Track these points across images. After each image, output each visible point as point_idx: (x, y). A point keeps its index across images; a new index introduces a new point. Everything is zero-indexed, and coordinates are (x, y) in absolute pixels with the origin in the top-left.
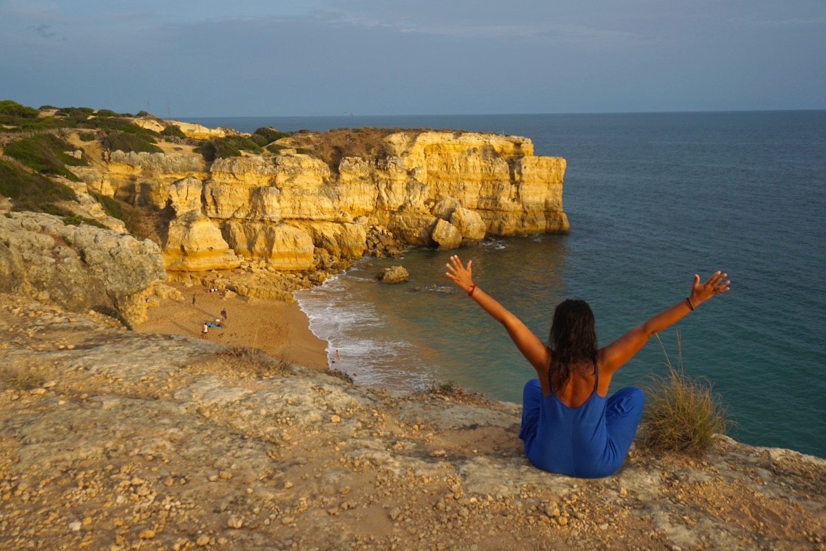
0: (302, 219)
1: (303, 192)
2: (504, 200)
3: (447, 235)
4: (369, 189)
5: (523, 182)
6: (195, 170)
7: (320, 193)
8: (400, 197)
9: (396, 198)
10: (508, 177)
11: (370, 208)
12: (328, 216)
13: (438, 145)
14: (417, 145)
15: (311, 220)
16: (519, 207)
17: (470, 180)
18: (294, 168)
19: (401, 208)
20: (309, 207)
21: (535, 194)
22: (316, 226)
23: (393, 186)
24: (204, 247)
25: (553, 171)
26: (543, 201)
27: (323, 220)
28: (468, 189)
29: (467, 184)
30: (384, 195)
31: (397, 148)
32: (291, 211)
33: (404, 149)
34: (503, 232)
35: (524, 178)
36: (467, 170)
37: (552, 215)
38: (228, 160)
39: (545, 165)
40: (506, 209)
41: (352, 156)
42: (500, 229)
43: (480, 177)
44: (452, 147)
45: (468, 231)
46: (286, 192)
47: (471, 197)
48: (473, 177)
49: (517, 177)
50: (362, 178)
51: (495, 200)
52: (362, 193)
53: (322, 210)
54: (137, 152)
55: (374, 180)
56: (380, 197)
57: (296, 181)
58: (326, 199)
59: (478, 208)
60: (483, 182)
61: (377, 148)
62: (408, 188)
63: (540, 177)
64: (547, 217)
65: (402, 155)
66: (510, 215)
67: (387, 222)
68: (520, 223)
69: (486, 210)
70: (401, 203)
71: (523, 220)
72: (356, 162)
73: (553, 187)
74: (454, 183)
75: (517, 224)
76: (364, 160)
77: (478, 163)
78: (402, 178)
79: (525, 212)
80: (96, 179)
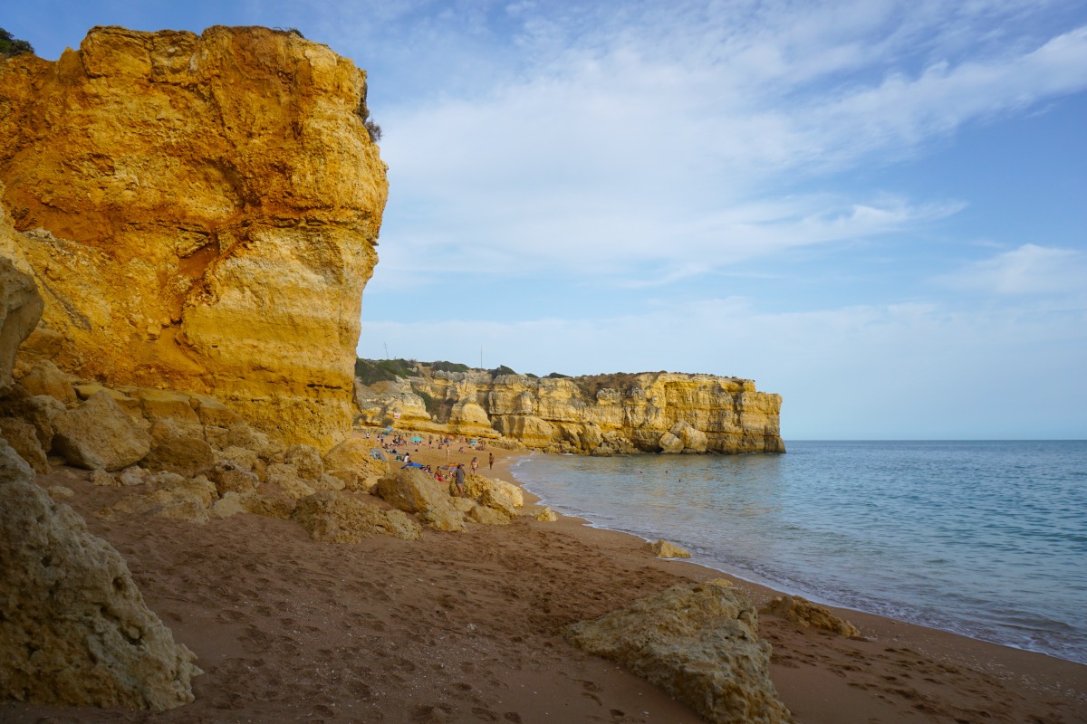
0: (556, 421)
1: (556, 401)
2: (728, 425)
3: (670, 443)
4: (618, 411)
5: (743, 411)
6: (485, 384)
7: (568, 403)
8: (641, 418)
9: (638, 419)
10: (732, 408)
11: (620, 426)
12: (573, 419)
13: (675, 382)
14: (657, 381)
15: (561, 421)
16: (740, 431)
17: (700, 409)
18: (551, 386)
19: (641, 426)
20: (560, 412)
21: (755, 421)
22: (564, 426)
23: (636, 410)
24: (471, 419)
25: (771, 404)
26: (763, 427)
27: (569, 422)
28: (699, 415)
29: (698, 412)
30: (629, 415)
31: (643, 384)
32: (548, 414)
33: (648, 384)
34: (725, 449)
35: (745, 409)
36: (698, 402)
37: (770, 439)
38: (504, 376)
39: (763, 400)
40: (728, 430)
41: (607, 388)
42: (722, 446)
43: (709, 407)
44: (687, 385)
45: (690, 443)
46: (544, 401)
47: (702, 422)
48: (703, 407)
49: (739, 408)
50: (613, 404)
51: (720, 424)
52: (613, 414)
53: (568, 414)
54: (451, 372)
55: (622, 405)
56: (626, 417)
57: (552, 395)
58: (572, 407)
59: (707, 431)
60: (711, 410)
61: (628, 383)
62: (647, 412)
63: (760, 409)
64: (766, 441)
65: (646, 389)
66: (730, 435)
67: (630, 435)
68: (740, 443)
69: (713, 432)
70: (641, 422)
71: (743, 441)
72: (610, 392)
73: (771, 416)
74: (688, 412)
75: (738, 444)
76: (617, 391)
77: (707, 396)
78: (642, 403)
79: (745, 434)
80: (422, 384)
